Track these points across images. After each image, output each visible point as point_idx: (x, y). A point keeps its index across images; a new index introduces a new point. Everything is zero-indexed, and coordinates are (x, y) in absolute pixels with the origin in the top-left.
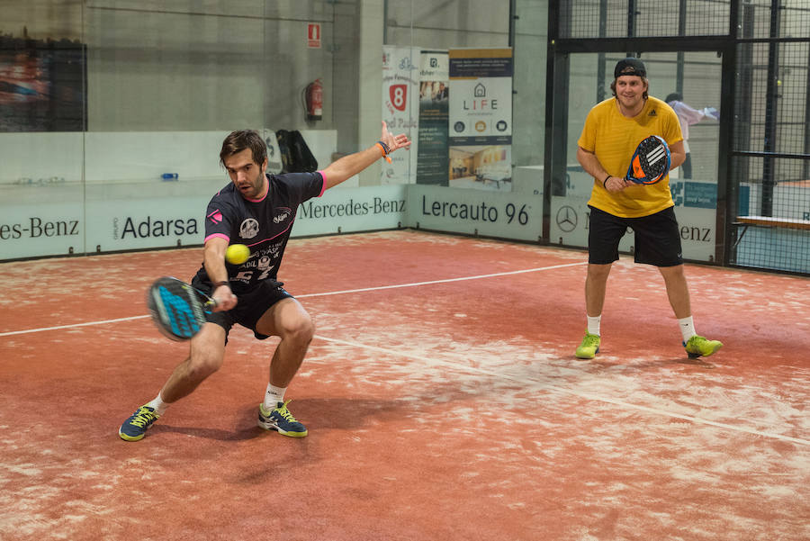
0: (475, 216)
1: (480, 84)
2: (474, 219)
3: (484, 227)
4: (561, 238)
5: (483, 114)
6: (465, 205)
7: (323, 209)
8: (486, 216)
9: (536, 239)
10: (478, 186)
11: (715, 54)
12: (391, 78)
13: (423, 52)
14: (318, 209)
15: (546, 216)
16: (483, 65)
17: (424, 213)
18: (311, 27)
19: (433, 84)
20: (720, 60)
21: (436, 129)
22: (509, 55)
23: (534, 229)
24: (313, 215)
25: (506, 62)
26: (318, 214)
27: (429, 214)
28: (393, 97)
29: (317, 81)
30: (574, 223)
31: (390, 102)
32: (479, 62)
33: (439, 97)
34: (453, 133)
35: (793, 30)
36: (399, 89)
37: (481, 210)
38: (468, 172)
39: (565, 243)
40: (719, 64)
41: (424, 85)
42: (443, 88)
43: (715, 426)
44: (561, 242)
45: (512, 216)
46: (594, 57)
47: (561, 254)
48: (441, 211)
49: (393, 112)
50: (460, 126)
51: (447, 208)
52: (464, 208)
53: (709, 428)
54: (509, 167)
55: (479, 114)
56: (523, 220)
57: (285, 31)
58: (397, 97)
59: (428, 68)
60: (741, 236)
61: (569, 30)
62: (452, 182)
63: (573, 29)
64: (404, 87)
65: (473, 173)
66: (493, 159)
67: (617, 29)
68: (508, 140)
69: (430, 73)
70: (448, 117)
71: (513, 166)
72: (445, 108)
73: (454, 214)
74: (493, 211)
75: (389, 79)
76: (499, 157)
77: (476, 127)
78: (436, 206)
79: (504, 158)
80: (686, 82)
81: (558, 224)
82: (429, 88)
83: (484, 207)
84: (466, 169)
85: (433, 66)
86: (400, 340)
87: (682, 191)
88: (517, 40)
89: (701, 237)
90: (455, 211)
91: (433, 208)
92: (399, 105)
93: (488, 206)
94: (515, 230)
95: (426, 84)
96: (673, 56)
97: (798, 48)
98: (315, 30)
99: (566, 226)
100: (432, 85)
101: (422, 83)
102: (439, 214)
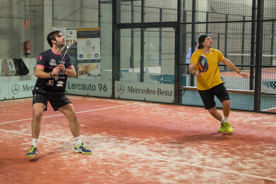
0: (87, 88)
1: (88, 40)
2: (87, 90)
3: (91, 93)
4: (119, 96)
5: (90, 51)
6: (84, 85)
7: (31, 87)
8: (91, 89)
9: (110, 97)
10: (89, 77)
11: (173, 28)
13: (67, 29)
14: (29, 87)
15: (113, 88)
16: (89, 34)
17: (69, 88)
18: (25, 20)
20: (174, 30)
21: (72, 57)
22: (99, 30)
23: (109, 93)
24: (28, 90)
25: (98, 32)
26: (29, 89)
27: (70, 88)
29: (28, 40)
30: (124, 90)
32: (88, 32)
33: (73, 45)
34: (79, 59)
35: (200, 19)
37: (89, 86)
38: (85, 73)
39: (120, 98)
40: (174, 32)
41: (68, 41)
42: (75, 42)
43: (175, 163)
44: (119, 97)
45: (101, 88)
46: (129, 30)
47: (119, 102)
48: (75, 87)
50: (81, 56)
51: (77, 86)
52: (83, 86)
53: (173, 164)
54: (100, 71)
55: (88, 51)
56: (105, 90)
57: (16, 22)
59: (69, 35)
60: (183, 94)
61: (120, 21)
62: (79, 77)
63: (121, 20)
65: (86, 73)
66: (94, 68)
67: (138, 20)
68: (99, 61)
69: (70, 37)
70: (77, 53)
71: (101, 70)
72: (76, 50)
73: (80, 88)
74: (94, 87)
76: (96, 67)
77: (87, 56)
78: (73, 85)
79: (98, 67)
80: (163, 39)
81: (118, 91)
83: (90, 85)
84: (84, 72)
85: (71, 34)
86: (60, 135)
87: (162, 78)
88: (102, 24)
89: (169, 95)
90: (80, 87)
91: (72, 86)
93: (92, 85)
94: (102, 93)
95: (69, 40)
96: (158, 29)
97: (202, 26)
98: (27, 22)
99: (121, 91)
100: (71, 41)
101: (67, 40)
102: (74, 88)
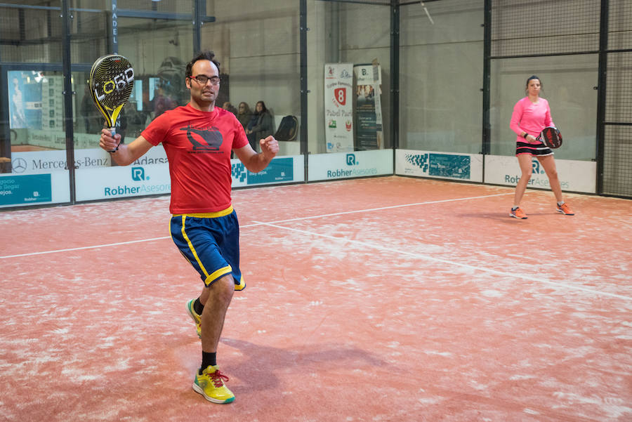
12: (336, 84)
19: (365, 86)
28: (337, 96)
31: (335, 99)
36: (341, 91)
49: (338, 106)
58: (341, 96)
64: (344, 90)
75: (334, 84)
82: (363, 90)
92: (341, 101)
